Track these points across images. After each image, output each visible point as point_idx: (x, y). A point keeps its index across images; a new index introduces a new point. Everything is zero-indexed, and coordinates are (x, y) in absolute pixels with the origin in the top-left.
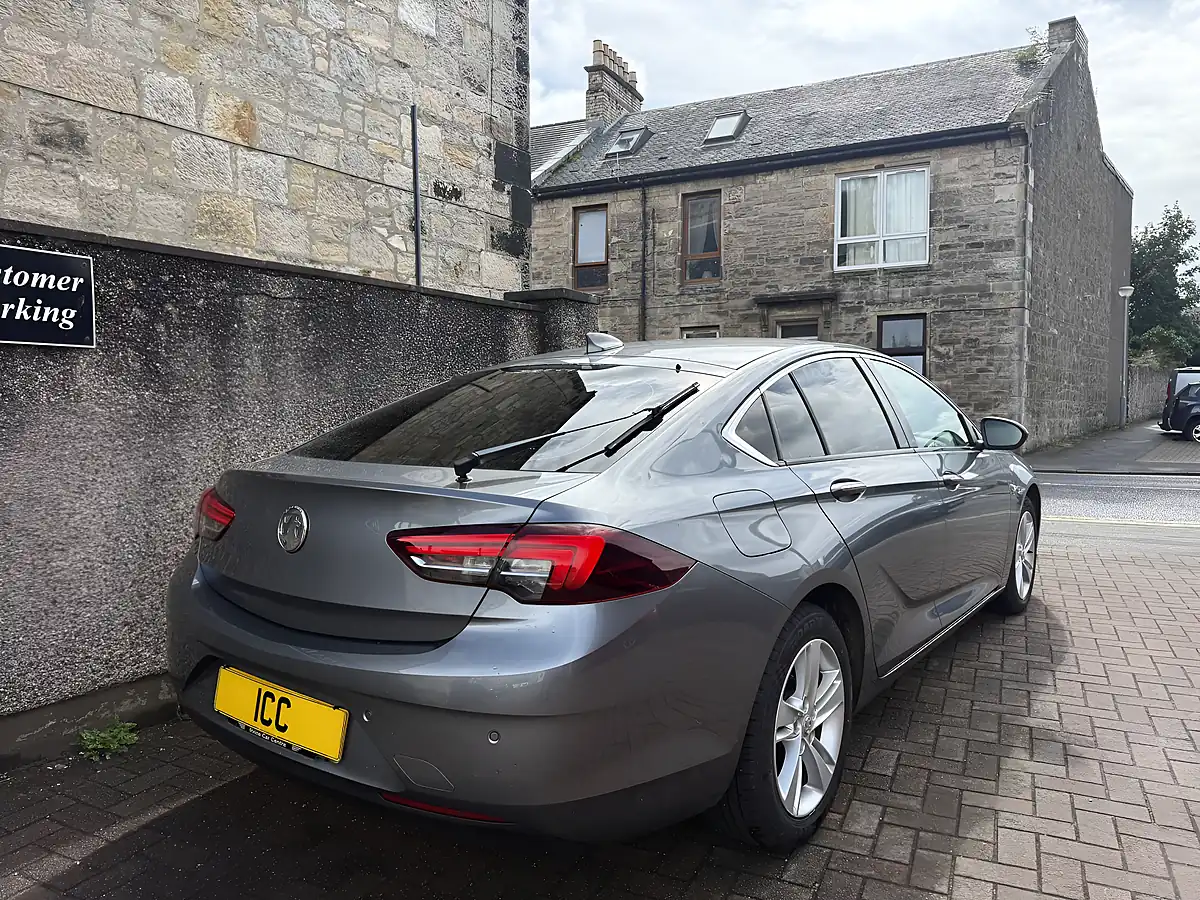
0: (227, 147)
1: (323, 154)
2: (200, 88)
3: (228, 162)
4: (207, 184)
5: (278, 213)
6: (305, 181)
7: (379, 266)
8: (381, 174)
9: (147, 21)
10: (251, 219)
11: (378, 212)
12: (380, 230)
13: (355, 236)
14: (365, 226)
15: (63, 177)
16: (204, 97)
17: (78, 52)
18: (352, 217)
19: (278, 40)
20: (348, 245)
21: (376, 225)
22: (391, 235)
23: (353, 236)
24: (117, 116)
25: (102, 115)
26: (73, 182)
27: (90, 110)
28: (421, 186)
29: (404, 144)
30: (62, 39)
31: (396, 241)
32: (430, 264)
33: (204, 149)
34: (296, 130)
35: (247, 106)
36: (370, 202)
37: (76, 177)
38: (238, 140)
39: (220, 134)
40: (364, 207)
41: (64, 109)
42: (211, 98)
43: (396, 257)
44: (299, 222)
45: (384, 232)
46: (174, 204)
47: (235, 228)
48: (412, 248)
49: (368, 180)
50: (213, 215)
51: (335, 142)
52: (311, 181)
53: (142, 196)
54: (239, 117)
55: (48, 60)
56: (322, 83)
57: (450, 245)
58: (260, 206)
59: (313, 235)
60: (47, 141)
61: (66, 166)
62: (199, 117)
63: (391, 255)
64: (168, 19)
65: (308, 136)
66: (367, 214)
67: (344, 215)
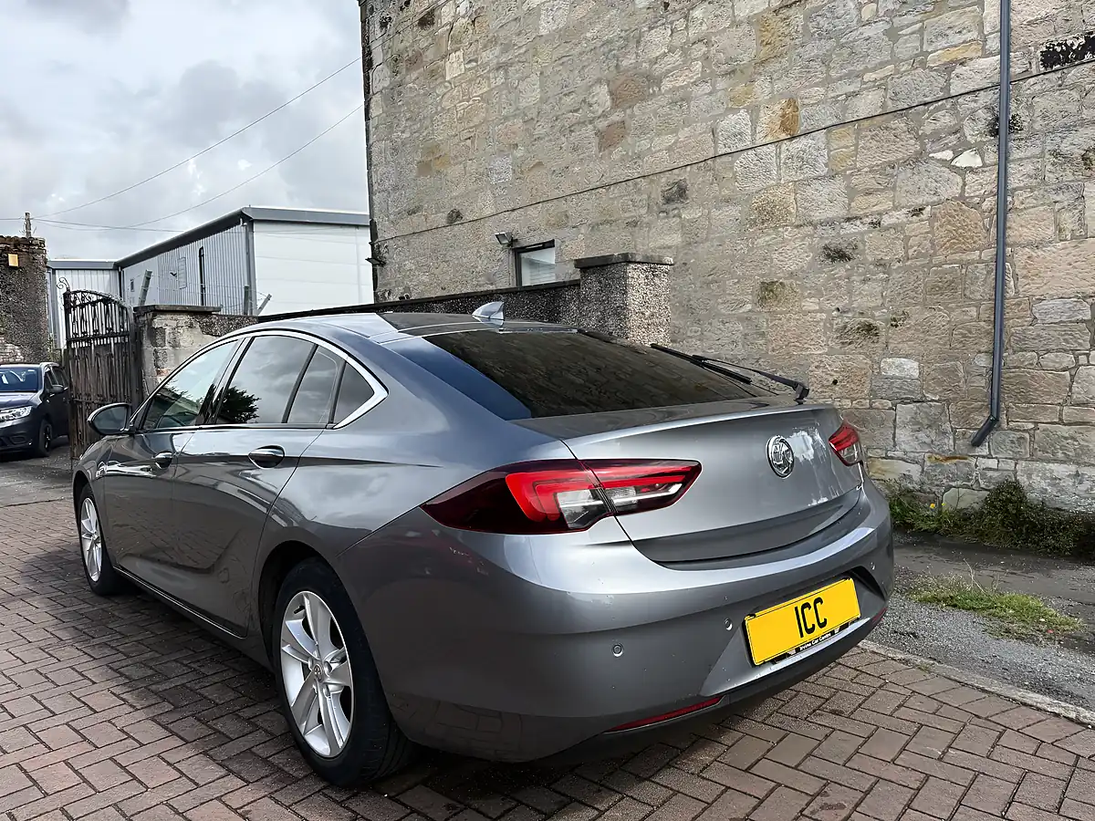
0: (772, 147)
1: (868, 103)
2: (754, 111)
3: (774, 159)
4: (758, 184)
5: (816, 184)
6: (843, 141)
7: (935, 198)
8: (946, 88)
9: (721, 84)
10: (792, 200)
11: (936, 137)
12: (939, 155)
13: (904, 175)
14: (919, 158)
15: (674, 219)
16: (758, 117)
17: (683, 134)
18: (900, 156)
19: (822, 21)
20: (894, 189)
21: (934, 152)
22: (957, 154)
23: (901, 176)
24: (702, 164)
25: (695, 167)
26: (678, 220)
27: (689, 168)
28: (1016, 69)
29: (987, 29)
30: (675, 131)
31: (967, 159)
32: (1029, 168)
33: (757, 158)
34: (838, 96)
35: (792, 102)
36: (928, 128)
37: (680, 217)
38: (783, 136)
39: (769, 139)
40: (918, 138)
41: (677, 176)
42: (762, 114)
43: (964, 179)
44: (838, 185)
45: (948, 155)
46: (735, 211)
47: (778, 213)
48: (992, 157)
49: (925, 104)
50: (760, 210)
51: (880, 85)
52: (850, 141)
53: (715, 213)
54: (783, 116)
55: (669, 149)
56: (868, 31)
57: (1068, 128)
58: (800, 185)
59: (852, 193)
60: (668, 200)
61: (676, 212)
62: (754, 133)
63: (959, 179)
64: (733, 71)
65: (848, 96)
66: (923, 145)
67: (891, 158)
